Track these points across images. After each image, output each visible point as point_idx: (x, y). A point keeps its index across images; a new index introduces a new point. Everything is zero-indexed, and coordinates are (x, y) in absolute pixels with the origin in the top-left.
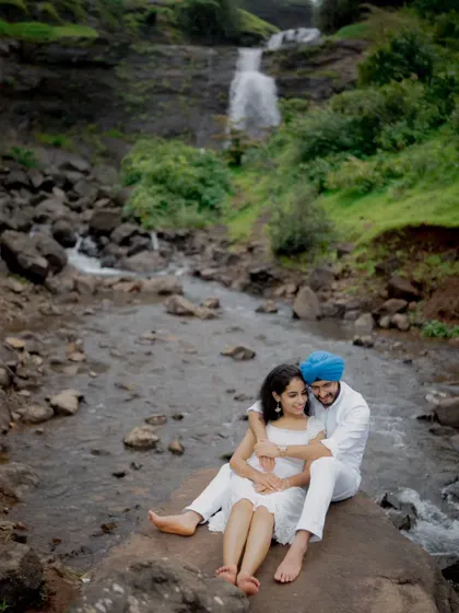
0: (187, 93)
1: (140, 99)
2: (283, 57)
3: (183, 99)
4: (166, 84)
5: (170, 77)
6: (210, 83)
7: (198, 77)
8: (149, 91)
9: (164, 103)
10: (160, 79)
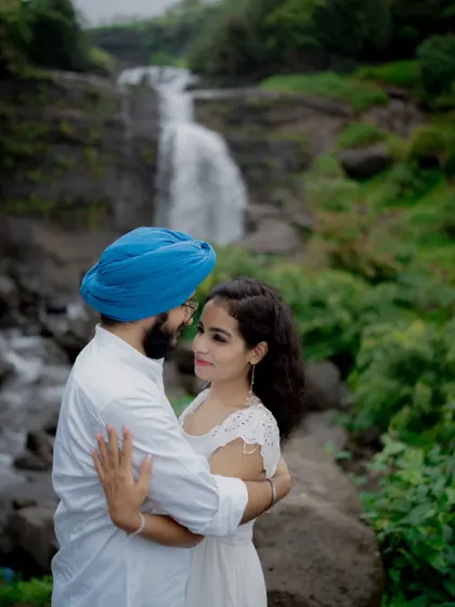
0: (98, 145)
1: (28, 149)
2: (224, 109)
3: (92, 154)
4: (66, 128)
5: (72, 121)
6: (128, 135)
7: (110, 124)
8: (40, 138)
9: (63, 156)
10: (57, 121)
